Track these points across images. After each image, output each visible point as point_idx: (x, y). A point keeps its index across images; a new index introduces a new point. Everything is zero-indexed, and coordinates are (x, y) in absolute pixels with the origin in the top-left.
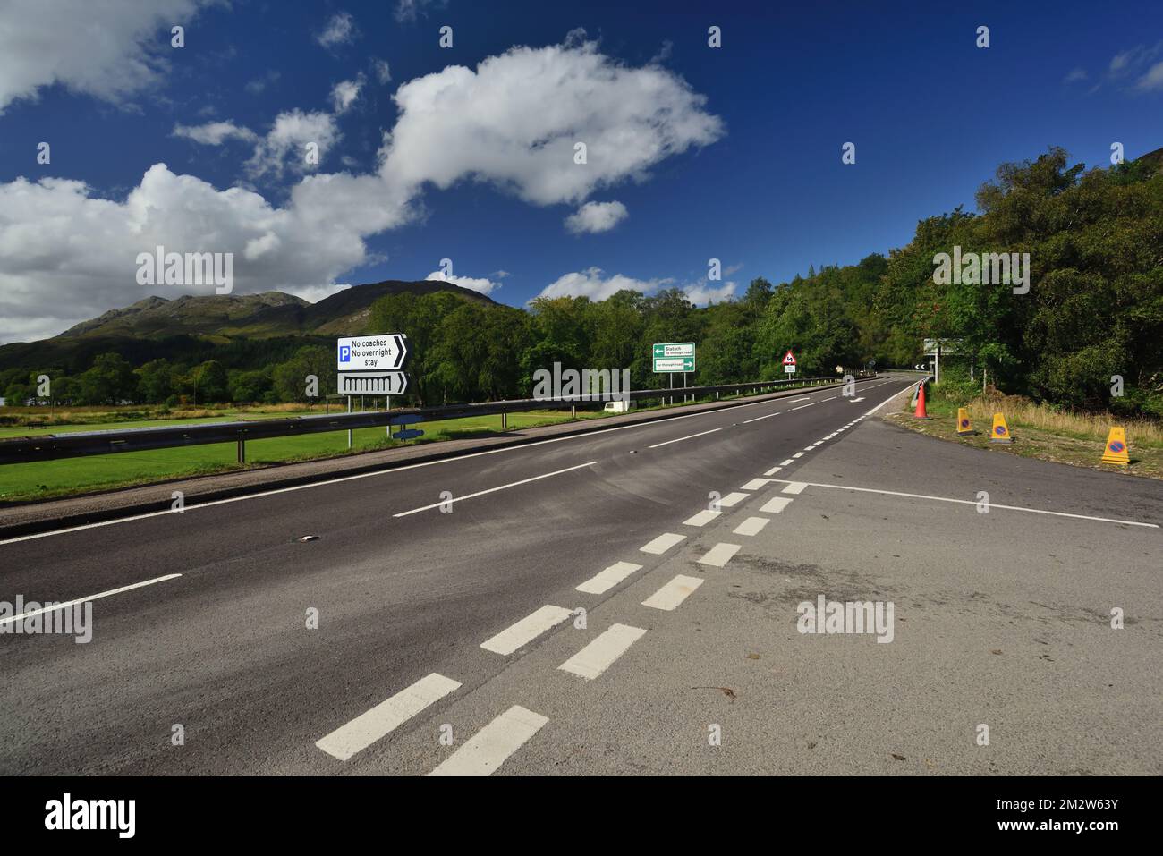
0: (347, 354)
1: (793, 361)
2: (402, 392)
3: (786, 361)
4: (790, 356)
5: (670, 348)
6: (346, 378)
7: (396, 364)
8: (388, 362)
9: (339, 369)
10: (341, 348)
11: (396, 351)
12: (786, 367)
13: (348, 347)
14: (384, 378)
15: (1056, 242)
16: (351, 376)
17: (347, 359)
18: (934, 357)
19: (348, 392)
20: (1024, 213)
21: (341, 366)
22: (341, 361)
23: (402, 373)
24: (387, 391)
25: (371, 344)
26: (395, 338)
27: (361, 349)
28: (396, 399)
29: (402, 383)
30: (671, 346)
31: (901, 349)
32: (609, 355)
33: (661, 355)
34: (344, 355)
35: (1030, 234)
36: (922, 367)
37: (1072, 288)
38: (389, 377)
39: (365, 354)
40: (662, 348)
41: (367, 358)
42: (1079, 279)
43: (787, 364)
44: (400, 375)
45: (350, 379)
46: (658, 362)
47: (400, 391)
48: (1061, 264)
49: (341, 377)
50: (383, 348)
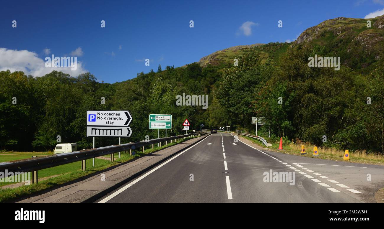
0: (94, 118)
1: (188, 124)
2: (129, 136)
3: (185, 124)
4: (187, 121)
5: (158, 117)
6: (92, 129)
7: (126, 123)
8: (122, 123)
9: (88, 124)
10: (90, 115)
11: (126, 119)
12: (185, 127)
13: (95, 115)
14: (118, 130)
15: (307, 83)
16: (94, 128)
17: (94, 120)
18: (256, 125)
19: (94, 135)
21: (89, 123)
22: (89, 121)
23: (130, 128)
24: (120, 135)
25: (110, 114)
26: (125, 112)
27: (103, 116)
28: (124, 139)
29: (129, 132)
30: (159, 116)
31: (212, 118)
33: (154, 120)
34: (91, 118)
35: (299, 78)
36: (223, 128)
37: (312, 101)
38: (121, 130)
39: (105, 119)
40: (154, 116)
41: (107, 120)
42: (314, 98)
44: (128, 129)
45: (96, 129)
46: (152, 123)
47: (128, 135)
48: (309, 92)
49: (89, 129)
50: (118, 117)
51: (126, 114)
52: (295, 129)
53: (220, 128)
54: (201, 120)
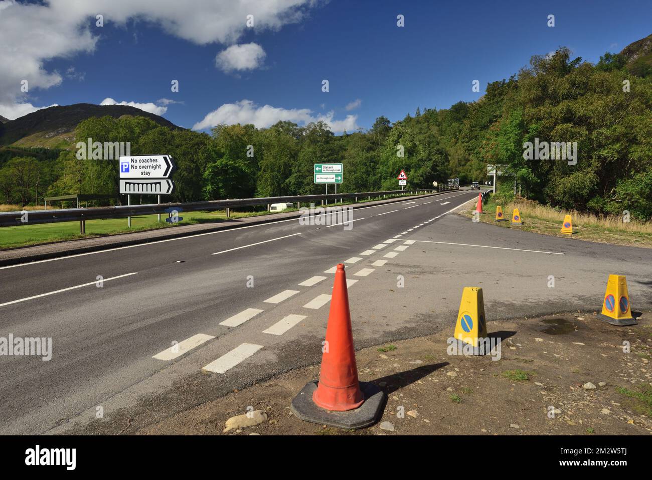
0: (127, 167)
1: (405, 177)
2: (170, 192)
3: (400, 177)
4: (403, 174)
5: (325, 167)
6: (126, 183)
7: (165, 174)
8: (159, 173)
9: (121, 177)
10: (122, 163)
11: (164, 166)
12: (400, 181)
13: (128, 163)
14: (156, 184)
15: (562, 106)
16: (129, 182)
17: (127, 170)
18: (493, 176)
19: (128, 192)
20: (544, 88)
21: (122, 175)
22: (122, 171)
23: (170, 181)
24: (158, 192)
25: (146, 161)
26: (164, 157)
27: (138, 164)
28: (164, 198)
29: (170, 187)
30: (327, 165)
32: (272, 171)
33: (320, 172)
34: (124, 168)
35: (547, 101)
36: (489, 183)
37: (570, 136)
38: (160, 183)
39: (140, 167)
40: (320, 167)
41: (142, 170)
42: (573, 130)
43: (401, 179)
44: (168, 182)
45: (130, 184)
46: (318, 176)
47: (168, 191)
48: (566, 120)
49: (122, 183)
50: (155, 164)
51: (165, 159)
52: (539, 181)
53: (486, 183)
54: (464, 172)
